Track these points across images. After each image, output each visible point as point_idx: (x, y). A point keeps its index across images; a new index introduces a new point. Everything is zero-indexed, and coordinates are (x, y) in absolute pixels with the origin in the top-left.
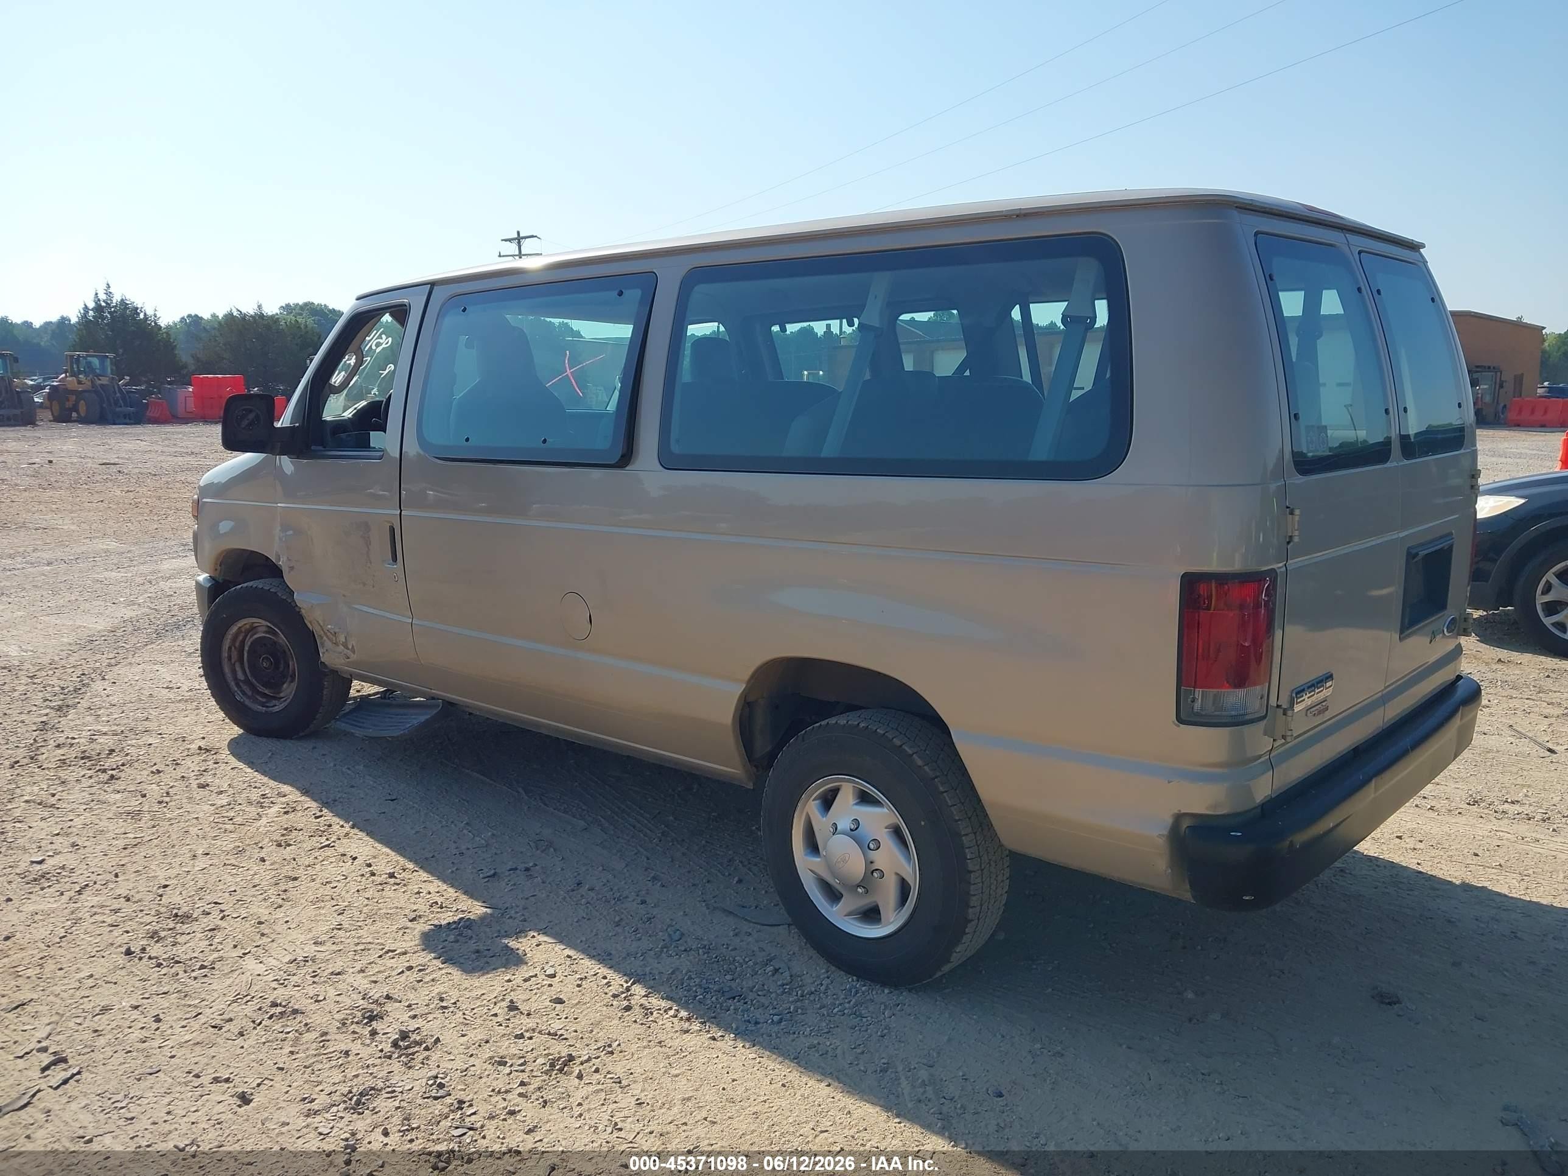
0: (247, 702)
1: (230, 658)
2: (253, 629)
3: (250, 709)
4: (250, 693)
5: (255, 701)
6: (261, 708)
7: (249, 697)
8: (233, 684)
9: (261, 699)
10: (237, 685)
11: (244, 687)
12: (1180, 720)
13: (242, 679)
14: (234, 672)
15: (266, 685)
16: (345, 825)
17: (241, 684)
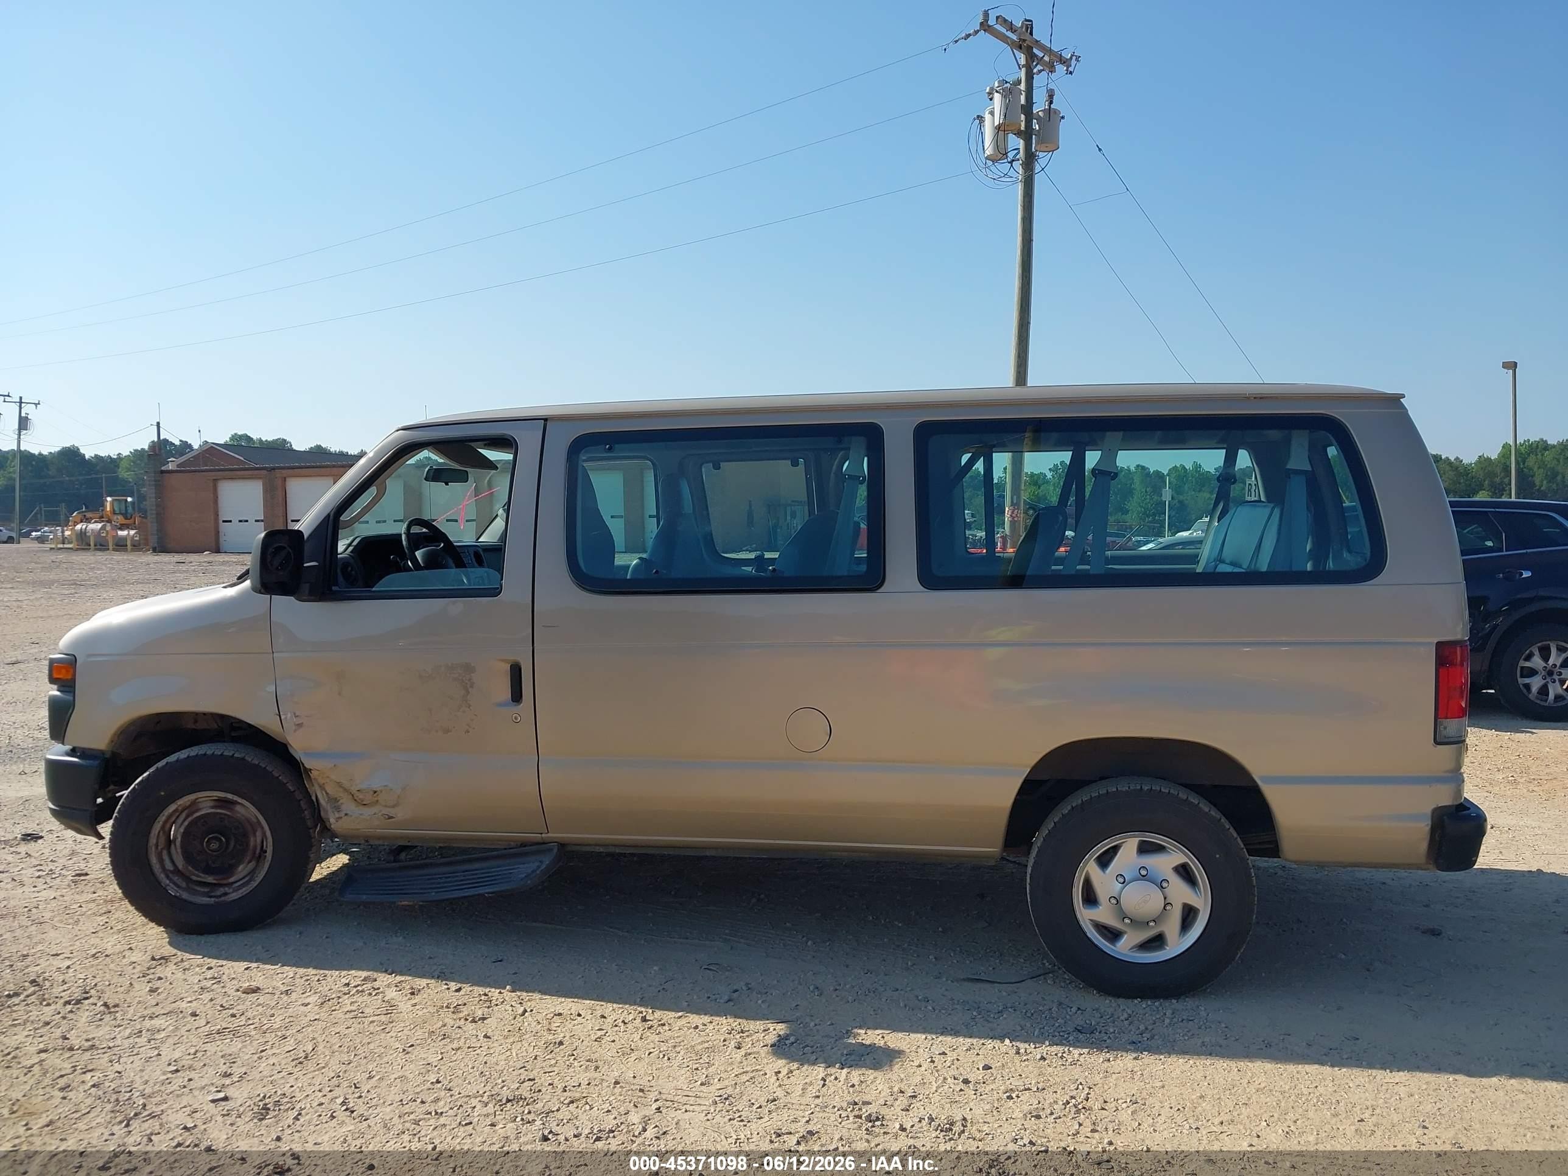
0: (185, 895)
1: (157, 845)
2: (193, 806)
3: (191, 903)
4: (184, 885)
5: (195, 893)
6: (208, 899)
7: (184, 889)
8: (162, 877)
9: (202, 890)
10: (168, 877)
11: (175, 878)
12: (1437, 742)
13: (172, 869)
14: (161, 861)
15: (208, 871)
16: (502, 991)
17: (171, 875)
